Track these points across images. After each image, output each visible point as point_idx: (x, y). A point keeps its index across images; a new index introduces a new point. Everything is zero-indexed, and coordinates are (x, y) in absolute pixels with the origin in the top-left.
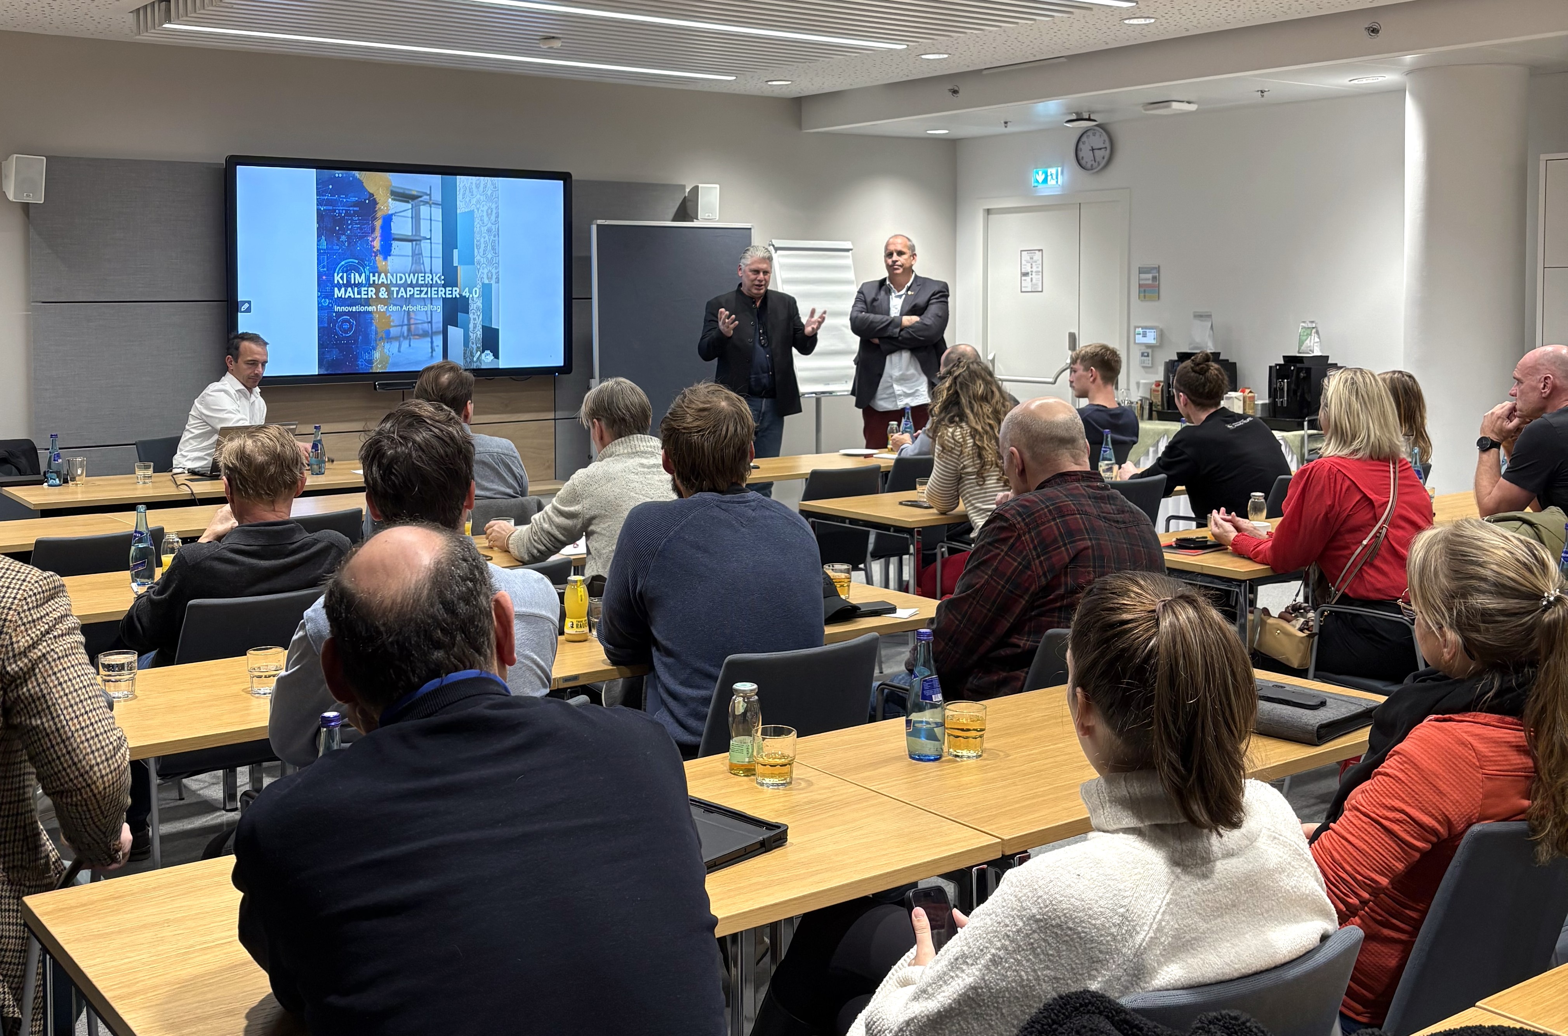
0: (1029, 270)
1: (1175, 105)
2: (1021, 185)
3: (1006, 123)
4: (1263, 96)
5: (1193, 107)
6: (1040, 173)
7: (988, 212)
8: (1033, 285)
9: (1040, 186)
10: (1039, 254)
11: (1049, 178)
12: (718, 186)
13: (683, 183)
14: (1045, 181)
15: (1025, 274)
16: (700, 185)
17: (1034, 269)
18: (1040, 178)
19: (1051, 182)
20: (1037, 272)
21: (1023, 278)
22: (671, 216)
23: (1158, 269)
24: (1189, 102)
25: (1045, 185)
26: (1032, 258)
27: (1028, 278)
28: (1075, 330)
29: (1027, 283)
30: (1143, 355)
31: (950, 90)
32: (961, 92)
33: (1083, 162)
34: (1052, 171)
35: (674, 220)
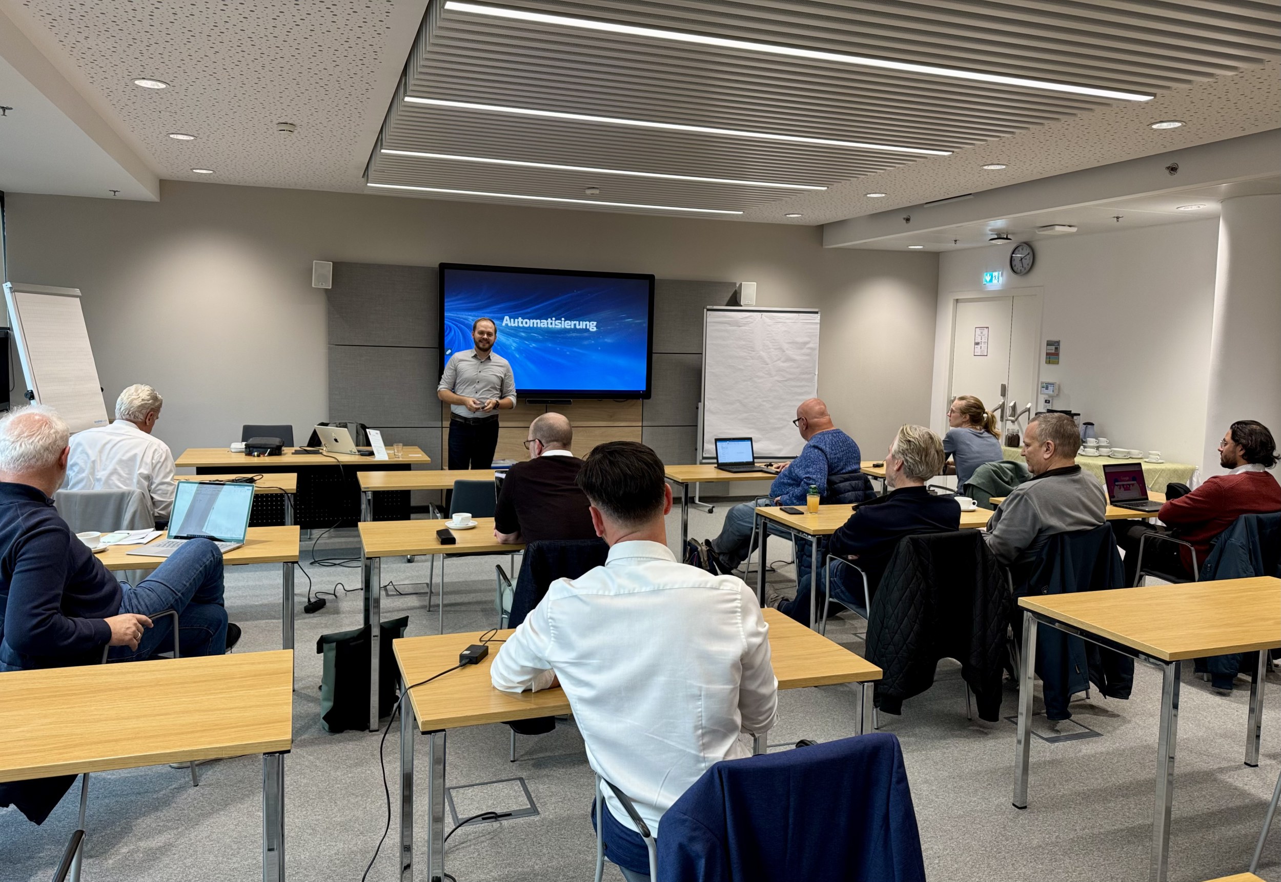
0: (980, 341)
1: (1058, 228)
2: (977, 282)
3: (956, 241)
4: (1118, 221)
5: (1074, 230)
6: (988, 275)
7: (957, 301)
8: (981, 352)
9: (988, 284)
10: (986, 330)
11: (994, 278)
12: (755, 283)
13: (734, 281)
14: (991, 280)
15: (977, 344)
16: (743, 283)
17: (983, 340)
18: (988, 278)
19: (995, 281)
20: (984, 342)
21: (976, 346)
22: (725, 303)
23: (1058, 343)
24: (1070, 226)
25: (990, 284)
26: (982, 333)
27: (979, 347)
28: (1005, 383)
29: (978, 350)
30: (1046, 401)
31: (904, 218)
32: (911, 220)
33: (1015, 269)
34: (995, 274)
35: (727, 305)
